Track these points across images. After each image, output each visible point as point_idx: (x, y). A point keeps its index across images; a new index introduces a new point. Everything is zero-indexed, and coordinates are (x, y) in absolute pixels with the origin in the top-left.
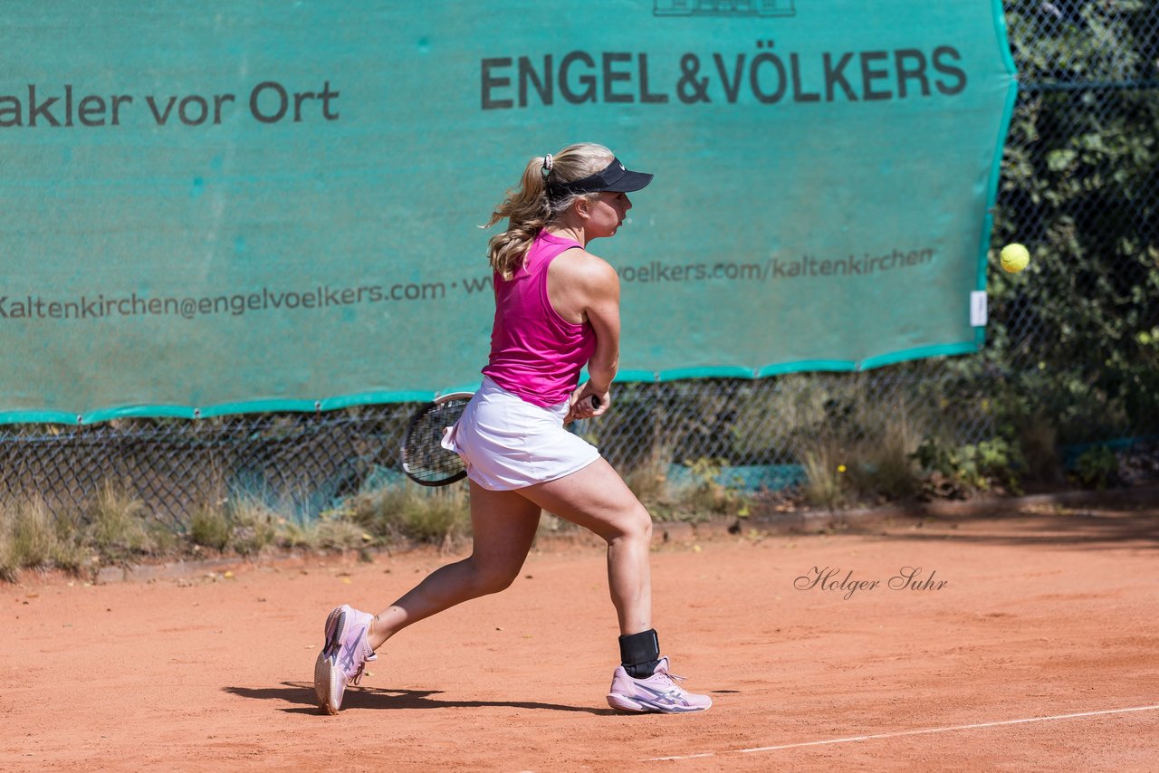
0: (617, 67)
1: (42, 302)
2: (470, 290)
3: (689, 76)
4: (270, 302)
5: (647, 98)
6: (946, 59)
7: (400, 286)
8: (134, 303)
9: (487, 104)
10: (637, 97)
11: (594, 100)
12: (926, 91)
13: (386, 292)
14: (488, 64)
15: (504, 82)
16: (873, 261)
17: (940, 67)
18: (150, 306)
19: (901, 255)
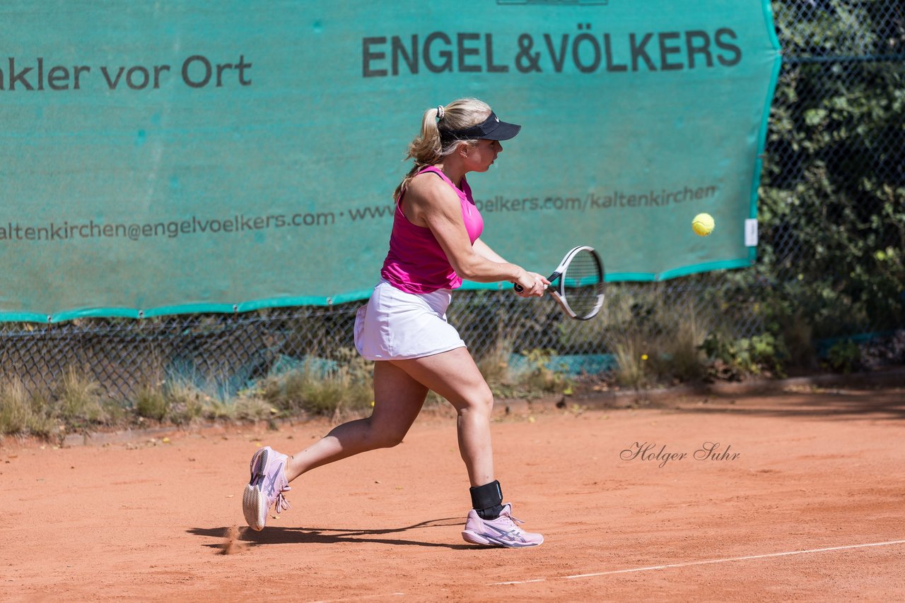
0: (468, 44)
1: (20, 227)
2: (354, 218)
3: (525, 51)
4: (198, 227)
5: (492, 68)
6: (725, 38)
7: (299, 215)
8: (92, 228)
9: (367, 73)
10: (484, 67)
12: (710, 63)
13: (288, 219)
14: (368, 41)
15: (381, 56)
16: (668, 196)
17: (721, 45)
18: (104, 230)
19: (691, 191)
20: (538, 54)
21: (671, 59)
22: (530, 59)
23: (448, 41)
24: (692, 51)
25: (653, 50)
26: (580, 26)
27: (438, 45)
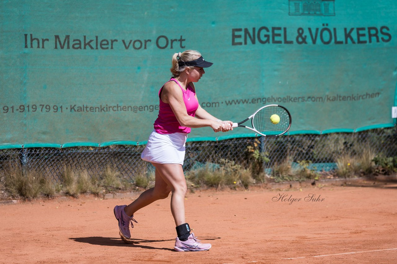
0: (276, 32)
1: (87, 107)
2: (227, 104)
3: (300, 35)
5: (286, 42)
6: (385, 30)
7: (204, 103)
8: (118, 107)
9: (234, 44)
10: (283, 41)
11: (269, 43)
12: (378, 41)
14: (234, 30)
15: (239, 36)
16: (359, 97)
17: (382, 33)
18: (123, 109)
19: (369, 95)
20: (306, 36)
21: (362, 39)
22: (303, 38)
23: (268, 31)
24: (370, 36)
25: (354, 35)
26: (323, 25)
27: (264, 32)
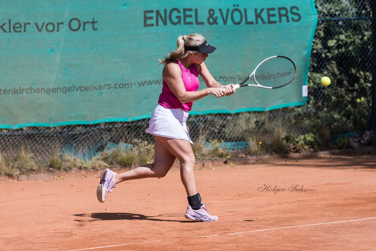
0: (188, 13)
1: (1, 89)
2: (140, 85)
3: (211, 16)
4: (75, 89)
5: (197, 23)
6: (294, 10)
7: (117, 84)
8: (31, 90)
9: (145, 25)
10: (194, 23)
11: (180, 24)
12: (288, 21)
13: (113, 86)
14: (146, 12)
15: (151, 18)
17: (293, 13)
18: (36, 91)
20: (217, 17)
21: (272, 19)
22: (213, 19)
23: (179, 12)
24: (280, 16)
25: (264, 15)
26: (234, 6)
27: (175, 13)
